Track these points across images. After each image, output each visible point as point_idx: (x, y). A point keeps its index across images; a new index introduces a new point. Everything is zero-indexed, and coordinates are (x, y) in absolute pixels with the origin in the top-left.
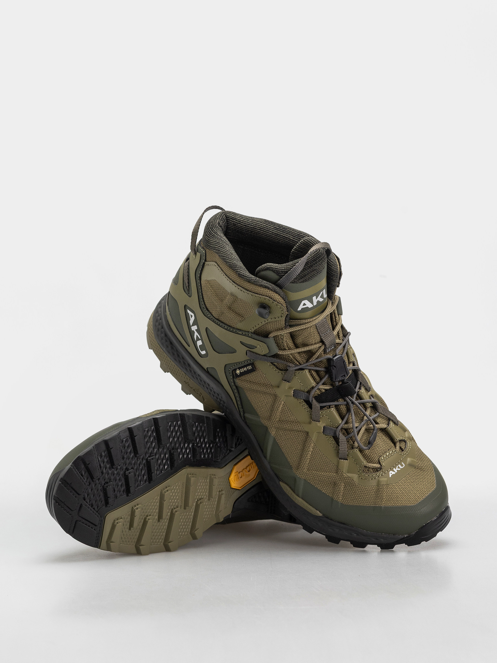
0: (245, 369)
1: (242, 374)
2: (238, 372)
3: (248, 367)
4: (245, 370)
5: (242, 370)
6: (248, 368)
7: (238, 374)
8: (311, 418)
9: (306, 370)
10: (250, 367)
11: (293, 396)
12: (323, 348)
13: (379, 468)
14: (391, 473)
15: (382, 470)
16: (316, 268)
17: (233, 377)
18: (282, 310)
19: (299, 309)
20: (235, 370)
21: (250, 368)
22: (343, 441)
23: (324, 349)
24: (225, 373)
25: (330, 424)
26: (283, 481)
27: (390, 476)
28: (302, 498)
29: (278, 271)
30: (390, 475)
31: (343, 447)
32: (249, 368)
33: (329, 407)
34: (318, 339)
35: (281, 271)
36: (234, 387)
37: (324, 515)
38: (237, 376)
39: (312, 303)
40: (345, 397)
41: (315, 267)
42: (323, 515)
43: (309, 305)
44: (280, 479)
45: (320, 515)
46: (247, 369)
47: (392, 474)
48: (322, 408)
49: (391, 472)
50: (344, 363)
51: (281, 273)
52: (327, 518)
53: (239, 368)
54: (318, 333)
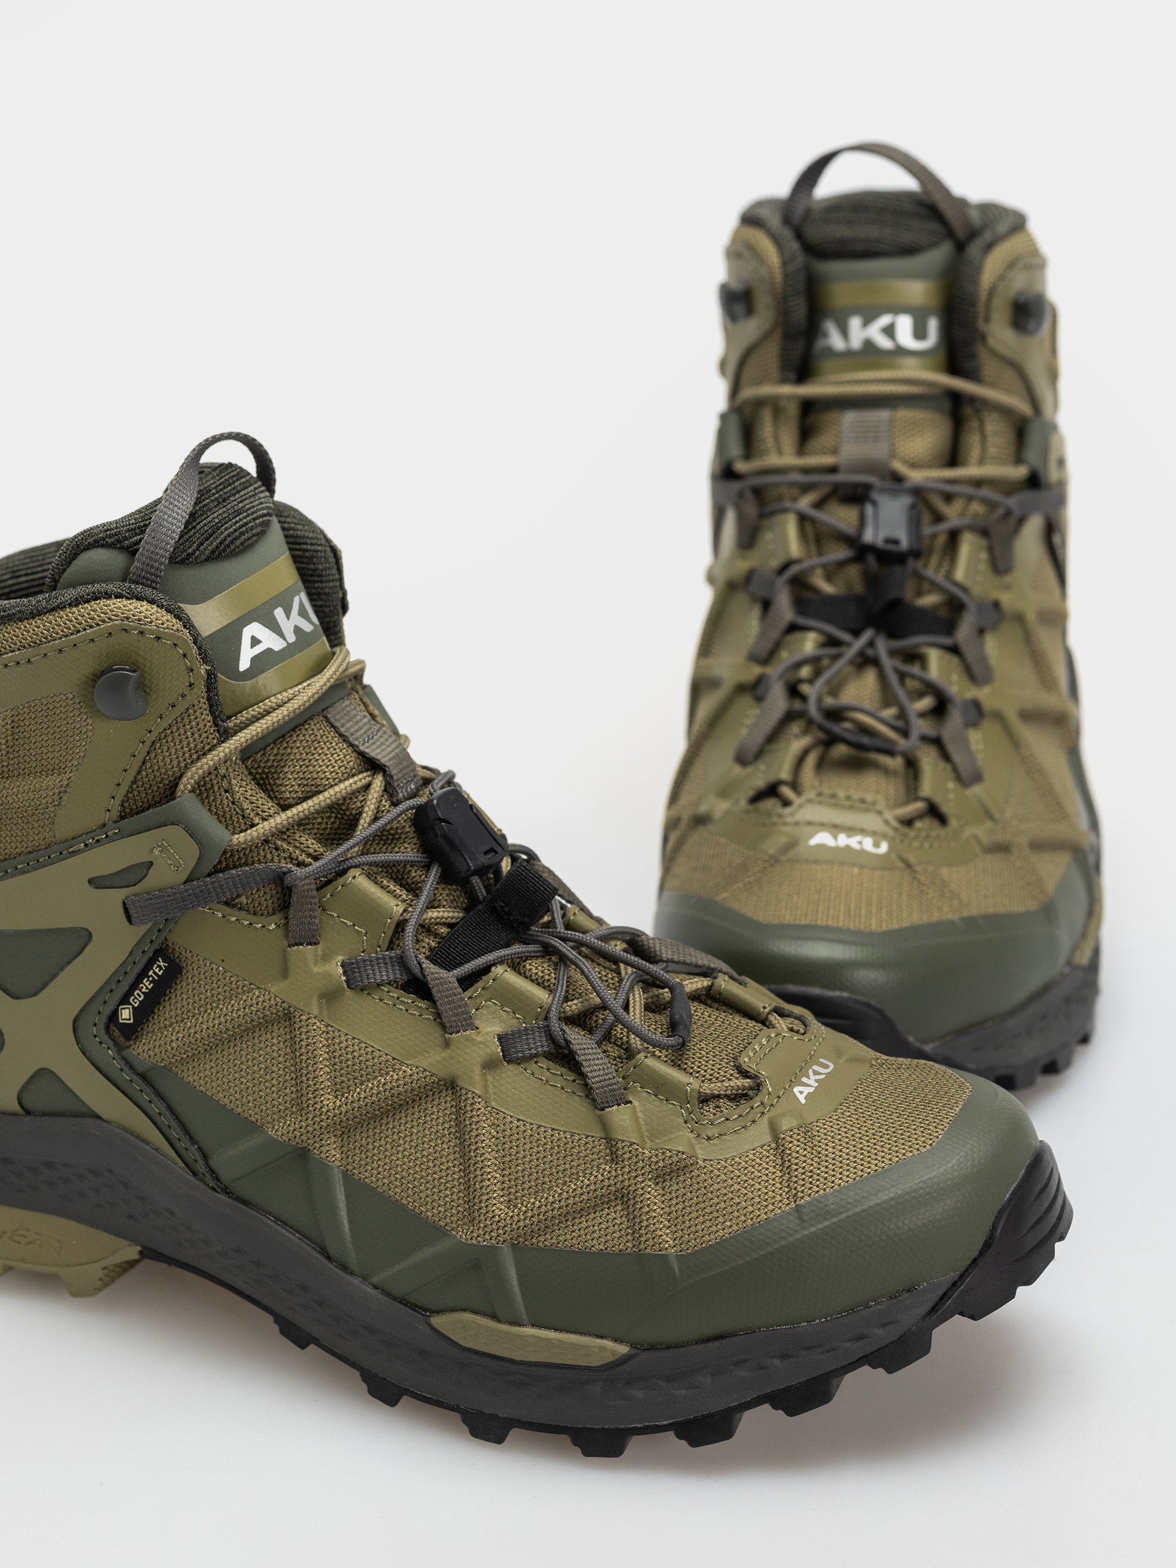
0: (146, 985)
1: (143, 1014)
2: (126, 1014)
3: (151, 973)
4: (147, 988)
5: (137, 998)
6: (155, 973)
7: (130, 1019)
8: (443, 1027)
9: (352, 872)
10: (159, 968)
11: (349, 987)
12: (378, 782)
13: (751, 1089)
14: (801, 1093)
15: (764, 1091)
16: (240, 505)
17: (119, 1048)
18: (185, 655)
19: (244, 664)
20: (114, 1015)
21: (161, 968)
22: (585, 1047)
23: (385, 790)
24: (84, 1053)
25: (517, 1021)
26: (438, 1312)
27: (803, 1101)
28: (533, 1326)
29: (116, 534)
30: (802, 1099)
31: (596, 1065)
32: (157, 970)
33: (486, 970)
34: (351, 760)
35: (129, 530)
36: (137, 1085)
37: (635, 1347)
38: (131, 1032)
39: (277, 629)
40: (528, 929)
41: (239, 503)
42: (633, 1346)
43: (271, 641)
44: (425, 1311)
45: (623, 1349)
46: (154, 981)
47: (805, 1094)
48: (467, 982)
49: (796, 1090)
50: (473, 811)
51: (131, 538)
52: (652, 1348)
53: (125, 1000)
54: (344, 741)
